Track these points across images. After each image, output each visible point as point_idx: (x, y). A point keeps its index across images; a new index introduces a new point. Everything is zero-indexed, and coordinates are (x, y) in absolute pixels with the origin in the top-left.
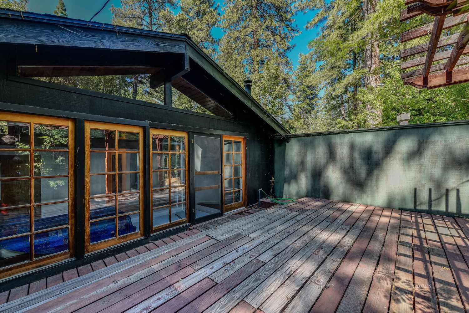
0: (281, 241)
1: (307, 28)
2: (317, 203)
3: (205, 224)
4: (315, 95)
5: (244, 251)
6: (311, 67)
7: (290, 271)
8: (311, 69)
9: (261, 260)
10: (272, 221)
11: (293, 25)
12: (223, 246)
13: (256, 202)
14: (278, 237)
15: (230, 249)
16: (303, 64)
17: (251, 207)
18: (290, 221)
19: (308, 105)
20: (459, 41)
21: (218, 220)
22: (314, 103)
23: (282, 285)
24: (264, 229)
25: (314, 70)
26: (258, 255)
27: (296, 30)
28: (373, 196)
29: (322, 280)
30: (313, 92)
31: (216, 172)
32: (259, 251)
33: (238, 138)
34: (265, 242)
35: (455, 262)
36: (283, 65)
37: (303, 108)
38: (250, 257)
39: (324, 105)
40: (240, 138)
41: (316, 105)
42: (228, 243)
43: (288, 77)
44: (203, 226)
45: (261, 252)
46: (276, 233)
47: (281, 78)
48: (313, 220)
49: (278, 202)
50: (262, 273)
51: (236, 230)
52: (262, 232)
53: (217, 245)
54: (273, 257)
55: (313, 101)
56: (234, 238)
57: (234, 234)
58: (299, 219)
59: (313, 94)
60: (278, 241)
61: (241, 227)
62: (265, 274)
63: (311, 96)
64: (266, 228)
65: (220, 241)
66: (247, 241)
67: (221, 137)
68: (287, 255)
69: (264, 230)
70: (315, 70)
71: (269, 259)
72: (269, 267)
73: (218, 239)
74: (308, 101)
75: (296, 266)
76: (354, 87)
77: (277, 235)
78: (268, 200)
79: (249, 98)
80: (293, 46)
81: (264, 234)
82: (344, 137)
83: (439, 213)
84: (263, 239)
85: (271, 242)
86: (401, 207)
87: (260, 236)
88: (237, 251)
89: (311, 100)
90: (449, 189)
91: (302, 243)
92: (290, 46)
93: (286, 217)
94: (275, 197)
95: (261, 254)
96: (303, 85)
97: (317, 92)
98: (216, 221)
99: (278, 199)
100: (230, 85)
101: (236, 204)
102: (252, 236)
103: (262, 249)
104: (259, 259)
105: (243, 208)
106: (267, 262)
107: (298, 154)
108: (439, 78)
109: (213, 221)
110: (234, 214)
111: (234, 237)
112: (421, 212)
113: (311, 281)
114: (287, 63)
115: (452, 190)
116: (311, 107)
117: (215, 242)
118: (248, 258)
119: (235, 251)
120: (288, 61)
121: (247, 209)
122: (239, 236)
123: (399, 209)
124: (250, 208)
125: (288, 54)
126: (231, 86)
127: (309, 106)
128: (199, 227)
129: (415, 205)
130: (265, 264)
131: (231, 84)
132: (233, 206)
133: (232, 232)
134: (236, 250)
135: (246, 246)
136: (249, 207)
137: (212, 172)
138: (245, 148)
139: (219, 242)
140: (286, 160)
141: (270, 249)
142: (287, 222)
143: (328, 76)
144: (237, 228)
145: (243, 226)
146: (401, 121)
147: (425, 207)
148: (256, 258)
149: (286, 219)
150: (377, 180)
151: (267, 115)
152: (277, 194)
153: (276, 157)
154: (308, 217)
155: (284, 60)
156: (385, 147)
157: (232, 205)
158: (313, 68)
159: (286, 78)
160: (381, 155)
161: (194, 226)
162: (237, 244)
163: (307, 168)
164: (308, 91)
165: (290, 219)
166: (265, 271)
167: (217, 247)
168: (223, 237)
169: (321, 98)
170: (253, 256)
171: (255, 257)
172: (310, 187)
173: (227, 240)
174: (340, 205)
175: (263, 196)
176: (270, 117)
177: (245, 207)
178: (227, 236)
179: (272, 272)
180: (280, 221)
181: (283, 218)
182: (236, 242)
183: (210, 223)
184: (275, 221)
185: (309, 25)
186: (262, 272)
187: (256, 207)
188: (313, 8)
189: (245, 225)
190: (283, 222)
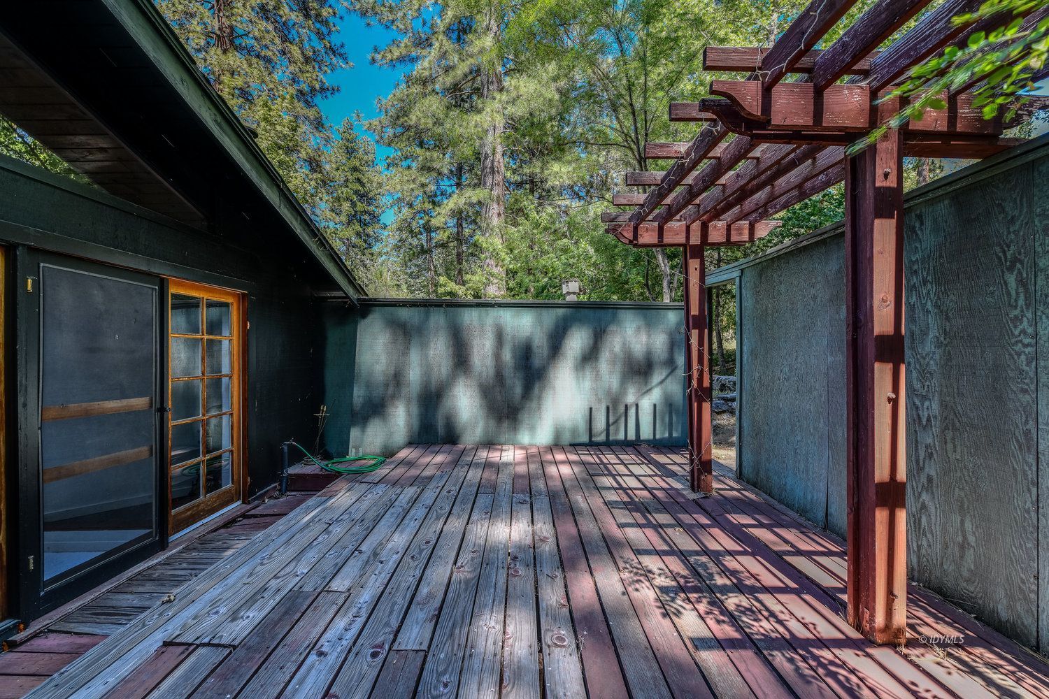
0: (423, 572)
1: (374, 60)
2: (439, 458)
3: (93, 600)
4: (375, 218)
5: (344, 642)
6: (366, 154)
7: (494, 644)
8: (365, 158)
9: (409, 648)
10: (369, 524)
11: (335, 40)
12: (259, 658)
13: (276, 477)
14: (413, 564)
15: (294, 658)
16: (348, 140)
17: (261, 497)
18: (413, 512)
19: (358, 234)
20: (696, 184)
21: (149, 568)
22: (371, 233)
23: (504, 692)
24: (360, 552)
25: (373, 162)
26: (392, 637)
27: (341, 55)
28: (533, 429)
29: (563, 633)
30: (371, 208)
31: (140, 402)
32: (387, 624)
33: (221, 292)
34: (387, 591)
35: (679, 515)
36: (307, 122)
37: (348, 239)
38: (374, 655)
39: (393, 241)
40: (229, 294)
41: (377, 239)
42: (273, 638)
43: (322, 158)
44: (82, 609)
45: (395, 624)
46: (399, 555)
47: (303, 154)
48: (457, 497)
49: (340, 468)
50: (436, 688)
51: (274, 583)
52: (360, 563)
53: (232, 661)
54: (433, 622)
55: (370, 229)
56: (286, 613)
57: (278, 598)
58: (429, 502)
59: (370, 214)
60: (418, 574)
61: (288, 570)
62: (446, 685)
63: (366, 217)
64: (363, 548)
65: (236, 643)
66: (335, 608)
67: (163, 284)
68: (461, 604)
69: (364, 557)
70: (375, 163)
71: (428, 635)
72: (442, 656)
73: (224, 641)
74: (358, 227)
75: (497, 622)
76: (458, 219)
77: (405, 558)
78: (312, 467)
79: (273, 180)
80: (335, 90)
81: (370, 570)
82: (488, 314)
83: (617, 443)
84: (377, 584)
85: (403, 585)
86: (573, 442)
87: (361, 576)
88: (321, 654)
89: (365, 225)
90: (629, 404)
91: (472, 559)
92: (327, 84)
93: (396, 503)
94: (327, 456)
95: (398, 631)
96: (347, 187)
97: (377, 211)
98: (140, 573)
99: (335, 460)
100: (216, 121)
101: (212, 497)
102: (340, 584)
103: (391, 613)
104: (403, 647)
105: (235, 507)
106: (429, 647)
107: (390, 345)
108: (650, 233)
109: (130, 579)
110: (208, 533)
111: (283, 610)
112: (598, 444)
113: (549, 646)
114: (319, 124)
115: (631, 405)
116: (365, 241)
117: (216, 656)
118: (369, 659)
119: (313, 657)
120: (321, 117)
121: (249, 507)
122: (299, 600)
123: (571, 445)
124: (256, 502)
125: (318, 99)
126: (219, 125)
127: (361, 237)
128: (67, 618)
129: (591, 436)
130: (426, 657)
131: (219, 119)
132: (201, 508)
133: (266, 595)
134: (314, 652)
135: (341, 623)
136: (254, 500)
137: (125, 402)
138: (245, 326)
139: (234, 647)
140: (357, 361)
141: (413, 607)
142: (408, 517)
143: (418, 182)
144: (275, 577)
145: (293, 564)
146: (568, 293)
147: (602, 438)
148: (390, 649)
149: (401, 510)
150: (540, 398)
151: (319, 239)
152: (332, 448)
153: (331, 352)
154: (444, 493)
155: (311, 113)
156: (552, 337)
157: (198, 506)
158: (371, 157)
159: (317, 158)
160: (546, 352)
161: (36, 626)
162: (305, 631)
163: (411, 379)
164: (359, 204)
165: (408, 507)
166: (440, 675)
167: (234, 672)
168: (241, 623)
169: (385, 227)
170: (381, 646)
171: (387, 647)
172: (416, 423)
173: (264, 629)
174: (483, 454)
175: (297, 457)
176: (325, 248)
177: (239, 503)
178: (254, 615)
179: (458, 670)
180: (388, 519)
181: (391, 510)
182: (301, 623)
183: (117, 590)
184: (377, 520)
185: (378, 57)
186: (434, 681)
187: (277, 493)
188: (388, 24)
189: (297, 558)
190: (400, 520)
